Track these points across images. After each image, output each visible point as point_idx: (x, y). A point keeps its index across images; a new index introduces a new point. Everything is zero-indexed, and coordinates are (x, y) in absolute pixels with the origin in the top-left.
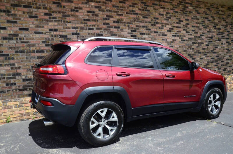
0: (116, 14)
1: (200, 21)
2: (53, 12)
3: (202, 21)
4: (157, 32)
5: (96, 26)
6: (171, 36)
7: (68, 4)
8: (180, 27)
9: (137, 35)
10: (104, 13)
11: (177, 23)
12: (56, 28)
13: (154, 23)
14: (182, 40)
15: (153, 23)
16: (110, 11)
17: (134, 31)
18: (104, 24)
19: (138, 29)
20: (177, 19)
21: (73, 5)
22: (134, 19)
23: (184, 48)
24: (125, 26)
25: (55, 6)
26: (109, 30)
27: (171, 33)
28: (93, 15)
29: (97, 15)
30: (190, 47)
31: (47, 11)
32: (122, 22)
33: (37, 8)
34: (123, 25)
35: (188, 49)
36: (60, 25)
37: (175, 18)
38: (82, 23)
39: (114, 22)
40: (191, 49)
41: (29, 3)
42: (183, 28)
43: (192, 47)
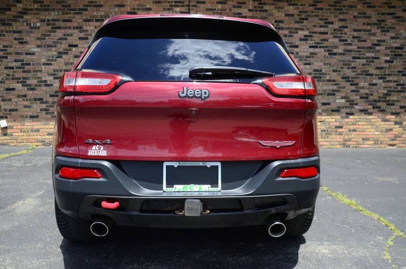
1: (374, 20)
3: (378, 21)
8: (326, 33)
11: (321, 26)
13: (276, 28)
14: (329, 54)
20: (321, 19)
23: (333, 67)
27: (306, 43)
30: (347, 64)
35: (343, 68)
37: (317, 18)
40: (348, 68)
41: (101, 16)
42: (333, 34)
43: (353, 65)
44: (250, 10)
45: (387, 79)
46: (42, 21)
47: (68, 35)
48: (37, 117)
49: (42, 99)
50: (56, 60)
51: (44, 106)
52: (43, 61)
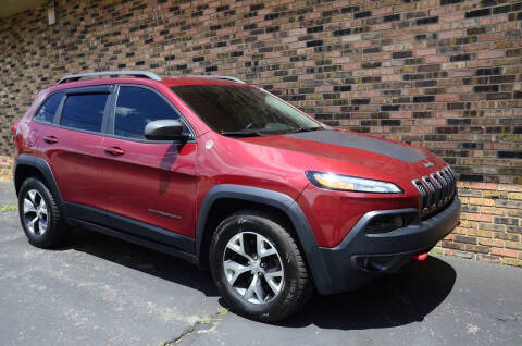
2: (170, 27)
4: (397, 17)
5: (231, 37)
6: (463, 17)
7: (188, 5)
9: (324, 39)
10: (245, 2)
12: (173, 53)
17: (316, 30)
18: (246, 28)
19: (329, 21)
21: (195, 3)
24: (292, 21)
25: (172, 14)
26: (255, 39)
28: (226, 14)
31: (162, 28)
32: (284, 14)
33: (153, 25)
34: (287, 19)
36: (177, 47)
38: (207, 35)
39: (267, 18)
41: (145, 21)
46: (98, 38)
47: (118, 53)
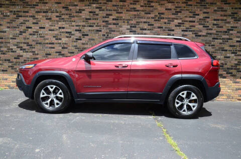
0: (115, 12)
1: (229, 12)
2: (62, 14)
3: (232, 13)
4: (162, 28)
5: (96, 24)
6: (181, 31)
8: (194, 22)
9: (136, 31)
10: (104, 12)
11: (191, 17)
12: (63, 26)
13: (159, 18)
14: (196, 36)
15: (157, 19)
16: (110, 10)
17: (134, 27)
18: (103, 22)
19: (138, 25)
20: (190, 12)
21: (78, 8)
22: (135, 15)
24: (124, 22)
25: (64, 10)
26: (108, 26)
27: (180, 28)
28: (94, 15)
29: (97, 15)
30: (208, 43)
31: (58, 14)
32: (121, 19)
33: (52, 12)
34: (122, 21)
36: (66, 24)
37: (188, 12)
38: (84, 21)
39: (113, 19)
40: (209, 45)
41: (47, 9)
42: (199, 22)
43: (212, 43)
44: (142, 6)
45: (238, 54)
46: (11, 12)
47: (26, 21)
48: (6, 71)
49: (9, 60)
50: (18, 36)
51: (10, 64)
52: (11, 36)
